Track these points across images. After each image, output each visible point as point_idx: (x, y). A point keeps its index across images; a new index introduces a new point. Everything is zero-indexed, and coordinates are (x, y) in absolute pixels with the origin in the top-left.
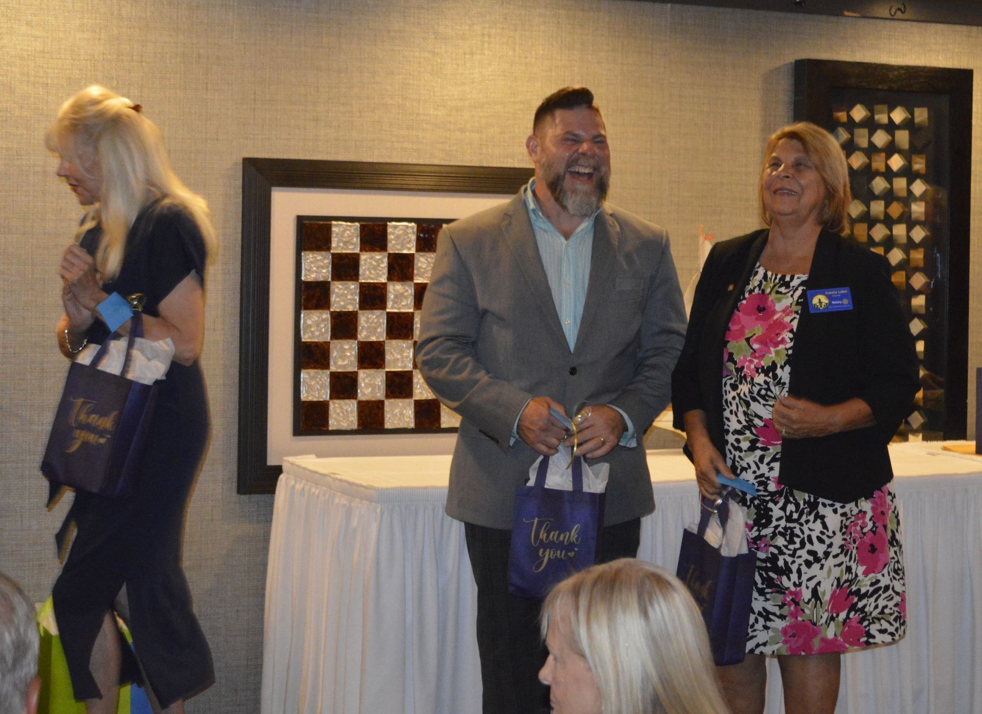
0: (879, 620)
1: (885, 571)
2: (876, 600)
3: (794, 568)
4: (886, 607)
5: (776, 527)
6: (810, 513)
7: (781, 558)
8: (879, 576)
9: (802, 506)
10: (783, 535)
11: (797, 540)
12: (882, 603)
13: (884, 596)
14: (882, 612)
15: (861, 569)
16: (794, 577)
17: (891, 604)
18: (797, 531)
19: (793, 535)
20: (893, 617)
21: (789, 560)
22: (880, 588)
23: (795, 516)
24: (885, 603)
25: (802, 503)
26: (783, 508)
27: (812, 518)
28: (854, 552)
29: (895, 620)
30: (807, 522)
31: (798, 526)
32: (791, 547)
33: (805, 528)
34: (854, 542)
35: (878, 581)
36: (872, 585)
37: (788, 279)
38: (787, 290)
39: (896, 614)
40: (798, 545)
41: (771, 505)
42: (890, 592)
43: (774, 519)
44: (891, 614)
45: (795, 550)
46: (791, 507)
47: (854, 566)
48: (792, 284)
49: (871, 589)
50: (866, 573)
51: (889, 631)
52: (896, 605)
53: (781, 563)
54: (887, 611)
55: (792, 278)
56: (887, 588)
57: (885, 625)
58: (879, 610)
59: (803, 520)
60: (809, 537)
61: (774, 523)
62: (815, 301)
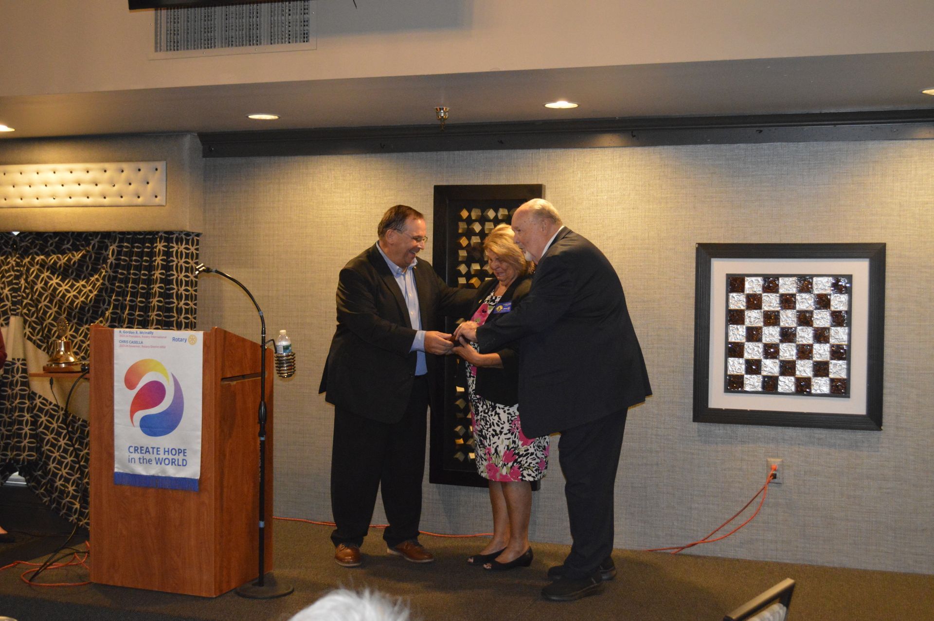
0: (528, 469)
1: (532, 445)
2: (527, 459)
3: (488, 436)
4: (531, 463)
5: (481, 415)
6: (492, 411)
7: (484, 431)
8: (529, 447)
9: (489, 407)
10: (484, 420)
11: (488, 424)
12: (529, 461)
13: (530, 457)
14: (529, 465)
15: (520, 443)
16: (488, 440)
17: (534, 462)
18: (488, 419)
19: (487, 421)
20: (534, 469)
21: (486, 432)
22: (529, 453)
23: (486, 411)
24: (531, 461)
25: (488, 405)
26: (482, 407)
27: (493, 413)
28: (517, 434)
29: (536, 470)
30: (492, 415)
31: (488, 416)
32: (486, 426)
33: (491, 418)
34: (517, 429)
35: (528, 450)
36: (525, 451)
37: (494, 298)
38: (494, 304)
39: (537, 467)
40: (489, 426)
41: (478, 404)
42: (534, 456)
43: (480, 412)
44: (534, 467)
45: (488, 428)
46: (485, 407)
47: (517, 441)
48: (496, 301)
49: (525, 453)
50: (523, 445)
51: (532, 475)
52: (537, 463)
53: (484, 434)
54: (531, 465)
55: (496, 298)
56: (532, 454)
57: (531, 472)
58: (528, 464)
59: (490, 413)
60: (493, 422)
61: (480, 414)
62: (497, 308)
